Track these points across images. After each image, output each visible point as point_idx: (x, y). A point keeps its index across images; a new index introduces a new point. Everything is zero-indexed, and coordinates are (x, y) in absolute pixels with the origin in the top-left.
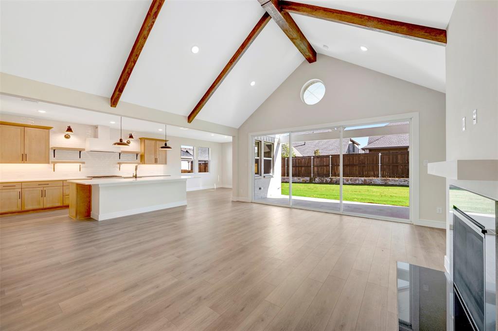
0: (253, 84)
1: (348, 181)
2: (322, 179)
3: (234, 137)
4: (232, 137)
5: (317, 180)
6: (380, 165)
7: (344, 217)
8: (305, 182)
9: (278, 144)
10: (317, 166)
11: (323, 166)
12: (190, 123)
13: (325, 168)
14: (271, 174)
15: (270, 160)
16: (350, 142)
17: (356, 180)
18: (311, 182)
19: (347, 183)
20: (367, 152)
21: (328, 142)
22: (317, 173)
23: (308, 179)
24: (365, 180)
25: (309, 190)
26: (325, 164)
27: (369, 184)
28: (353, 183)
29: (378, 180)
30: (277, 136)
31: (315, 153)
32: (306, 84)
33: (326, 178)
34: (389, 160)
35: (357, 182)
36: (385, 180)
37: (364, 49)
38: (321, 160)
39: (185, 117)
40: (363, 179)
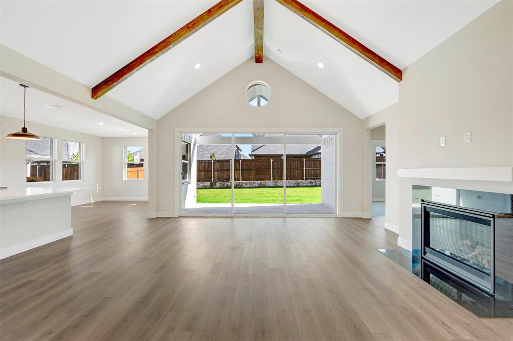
0: (198, 66)
1: (246, 184)
2: (223, 183)
3: (150, 130)
4: (147, 131)
5: (218, 184)
6: (272, 169)
7: (287, 219)
8: (206, 188)
9: (195, 145)
10: (218, 171)
11: (224, 170)
12: (96, 99)
13: (225, 172)
14: (187, 180)
15: (186, 163)
16: (236, 148)
17: (253, 184)
18: (212, 187)
19: (246, 186)
20: (253, 158)
21: (217, 146)
22: (217, 178)
23: (208, 184)
24: (261, 183)
25: (216, 196)
26: (225, 168)
27: (265, 187)
28: (251, 186)
29: (270, 183)
30: (194, 136)
31: (211, 157)
32: (251, 83)
33: (227, 183)
34: (278, 166)
35: (254, 185)
36: (276, 182)
37: (321, 65)
38: (222, 164)
39: (88, 87)
40: (259, 182)
